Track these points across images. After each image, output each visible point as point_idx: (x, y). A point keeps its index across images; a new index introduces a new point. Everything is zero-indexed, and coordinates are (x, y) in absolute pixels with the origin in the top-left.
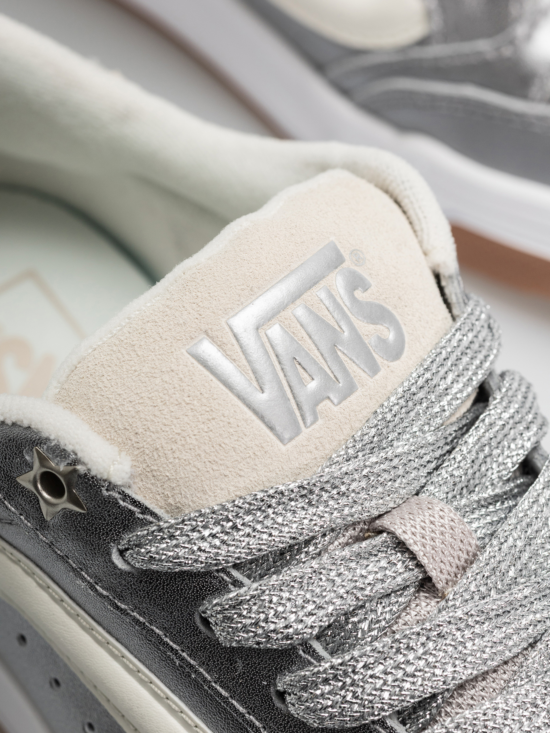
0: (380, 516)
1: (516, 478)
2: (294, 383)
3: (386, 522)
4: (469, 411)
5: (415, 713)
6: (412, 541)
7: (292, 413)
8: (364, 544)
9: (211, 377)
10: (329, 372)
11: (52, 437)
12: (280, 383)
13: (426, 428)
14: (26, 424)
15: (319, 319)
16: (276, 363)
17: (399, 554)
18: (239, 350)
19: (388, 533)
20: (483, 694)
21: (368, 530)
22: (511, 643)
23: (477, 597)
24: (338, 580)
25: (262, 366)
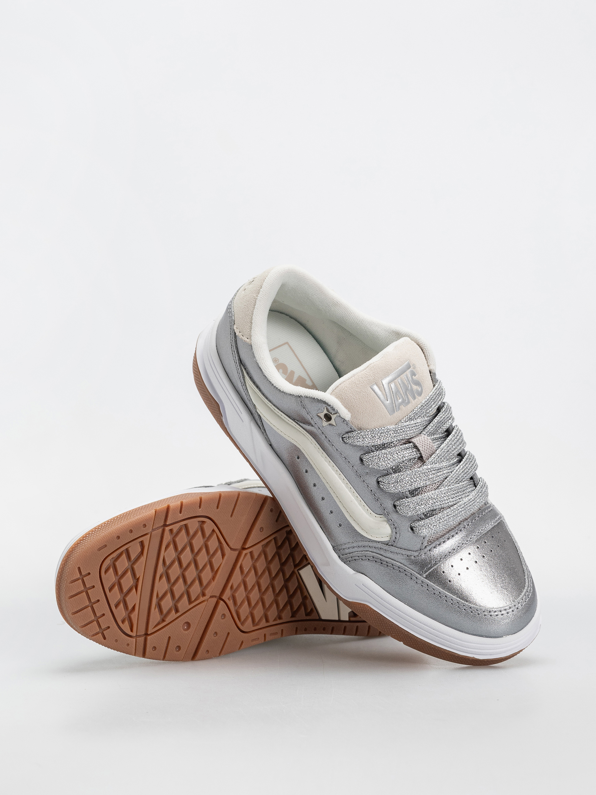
0: (411, 438)
1: (444, 433)
2: (395, 399)
3: (413, 440)
4: (435, 413)
5: (413, 492)
6: (419, 446)
7: (394, 408)
8: (407, 445)
9: (375, 395)
10: (404, 397)
11: (331, 405)
12: (392, 399)
13: (425, 416)
14: (324, 400)
15: (403, 383)
16: (392, 394)
17: (415, 449)
18: (383, 389)
19: (413, 443)
20: (432, 489)
21: (407, 441)
22: (441, 477)
23: (434, 464)
24: (399, 454)
25: (388, 394)
